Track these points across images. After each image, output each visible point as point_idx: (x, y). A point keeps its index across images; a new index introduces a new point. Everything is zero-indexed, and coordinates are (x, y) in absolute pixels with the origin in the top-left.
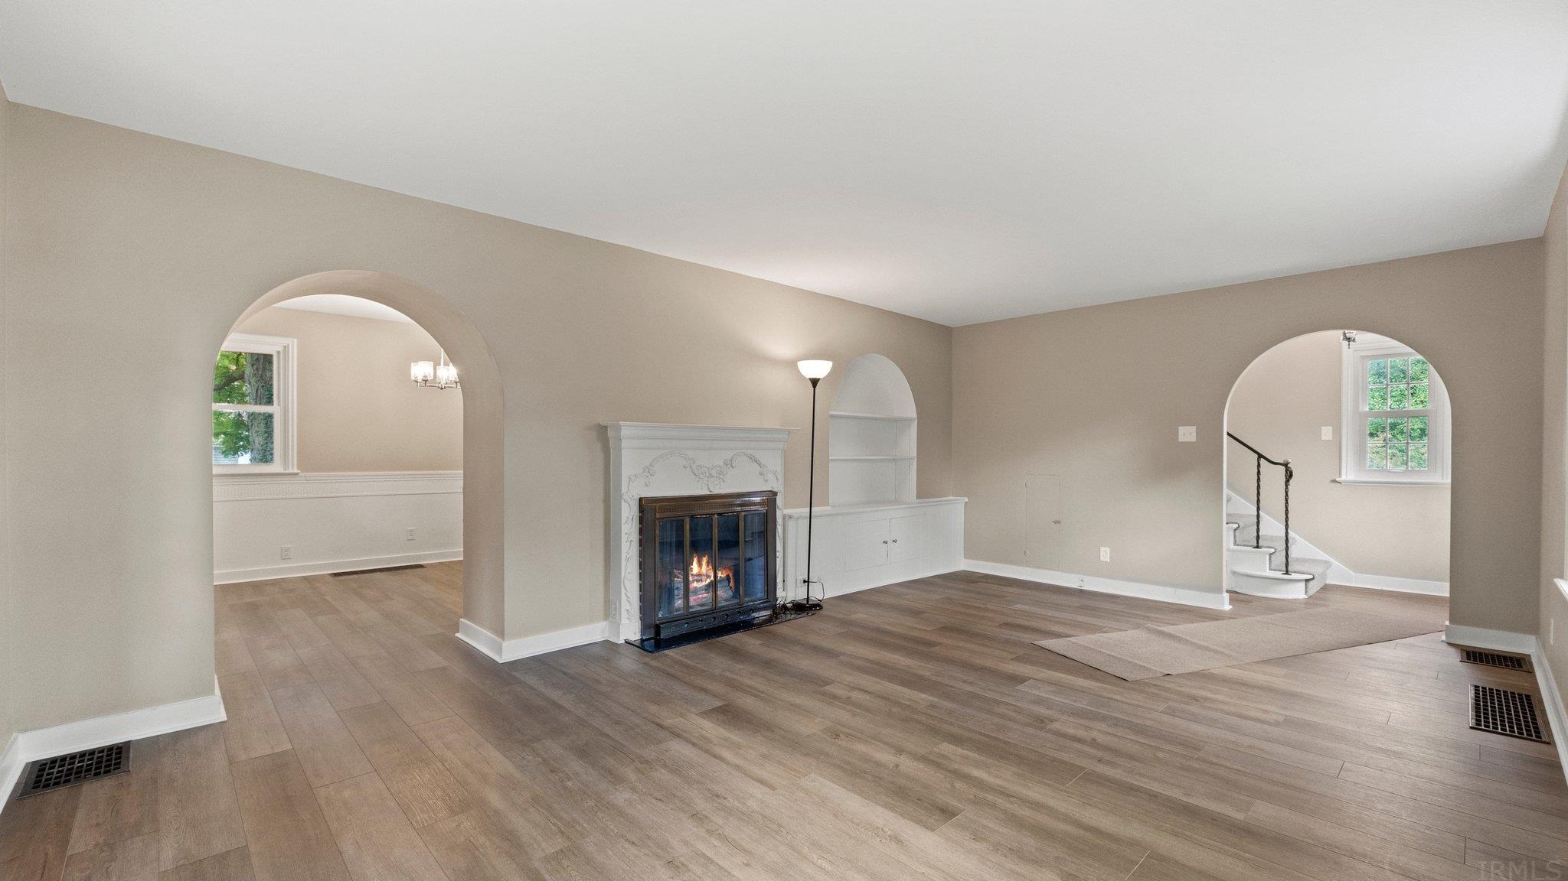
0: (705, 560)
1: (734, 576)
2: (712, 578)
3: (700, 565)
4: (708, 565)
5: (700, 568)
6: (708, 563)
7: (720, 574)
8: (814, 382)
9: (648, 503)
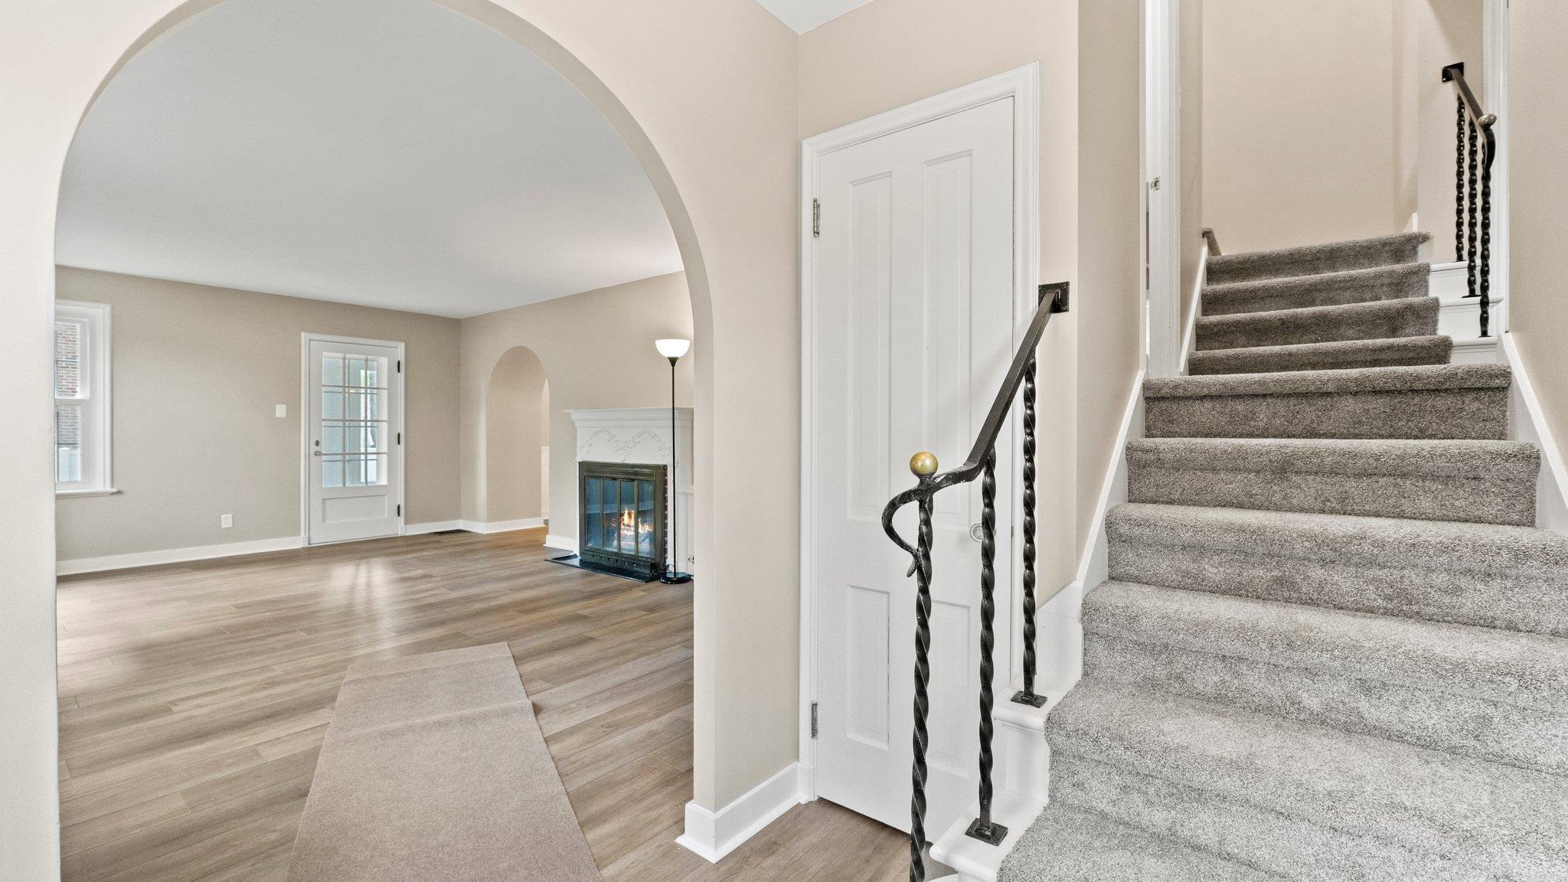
1: (655, 531)
8: (673, 361)
9: (582, 464)
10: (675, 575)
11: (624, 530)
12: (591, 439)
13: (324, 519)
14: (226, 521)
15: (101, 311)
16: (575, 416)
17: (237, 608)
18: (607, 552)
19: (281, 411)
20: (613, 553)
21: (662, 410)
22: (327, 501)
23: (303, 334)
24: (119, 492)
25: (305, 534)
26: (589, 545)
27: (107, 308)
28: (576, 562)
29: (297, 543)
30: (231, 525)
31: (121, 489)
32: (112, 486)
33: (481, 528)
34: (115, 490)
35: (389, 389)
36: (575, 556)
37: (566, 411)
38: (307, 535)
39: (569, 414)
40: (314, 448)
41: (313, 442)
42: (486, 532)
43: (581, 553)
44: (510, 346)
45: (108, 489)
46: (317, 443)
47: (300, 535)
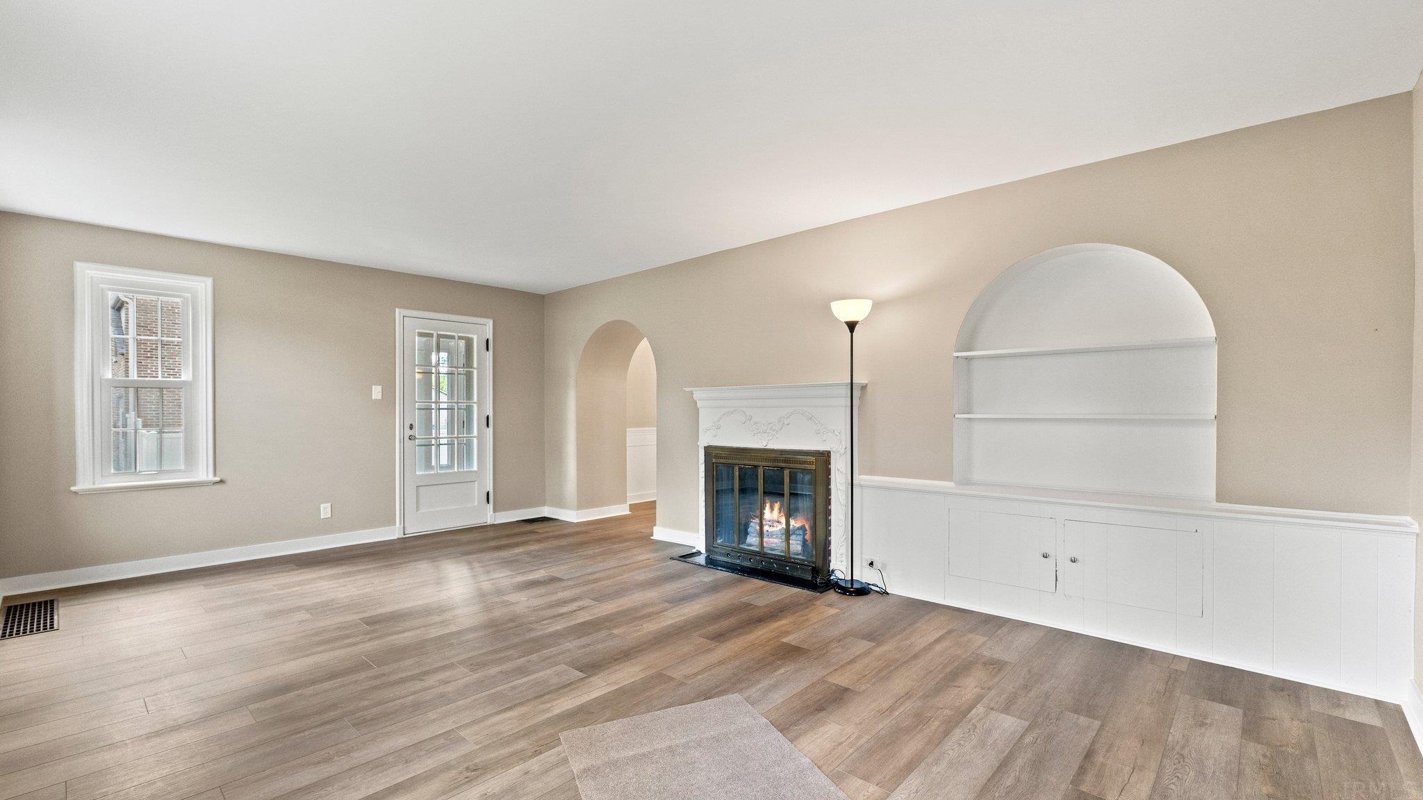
0: (777, 506)
1: (811, 528)
2: (784, 526)
3: (772, 509)
4: (780, 512)
5: (773, 514)
6: (780, 509)
7: (792, 522)
8: (852, 326)
9: (708, 450)
10: (852, 584)
11: (766, 525)
12: (719, 421)
13: (418, 508)
14: (325, 511)
15: (203, 285)
16: (698, 394)
17: (367, 624)
18: (744, 549)
19: (377, 393)
20: (753, 551)
21: (837, 385)
22: (420, 488)
23: (397, 310)
24: (222, 482)
25: (400, 524)
26: (719, 541)
27: (209, 281)
28: (701, 560)
29: (392, 533)
30: (330, 516)
31: (224, 478)
32: (215, 475)
33: (570, 516)
34: (218, 479)
35: (478, 368)
36: (699, 553)
37: (687, 389)
38: (402, 525)
39: (692, 393)
40: (408, 432)
41: (407, 426)
42: (576, 521)
43: (707, 550)
44: (603, 322)
45: (211, 478)
46: (411, 427)
47: (394, 524)
